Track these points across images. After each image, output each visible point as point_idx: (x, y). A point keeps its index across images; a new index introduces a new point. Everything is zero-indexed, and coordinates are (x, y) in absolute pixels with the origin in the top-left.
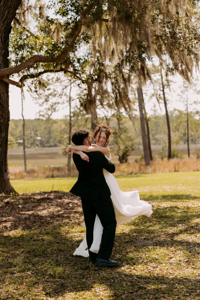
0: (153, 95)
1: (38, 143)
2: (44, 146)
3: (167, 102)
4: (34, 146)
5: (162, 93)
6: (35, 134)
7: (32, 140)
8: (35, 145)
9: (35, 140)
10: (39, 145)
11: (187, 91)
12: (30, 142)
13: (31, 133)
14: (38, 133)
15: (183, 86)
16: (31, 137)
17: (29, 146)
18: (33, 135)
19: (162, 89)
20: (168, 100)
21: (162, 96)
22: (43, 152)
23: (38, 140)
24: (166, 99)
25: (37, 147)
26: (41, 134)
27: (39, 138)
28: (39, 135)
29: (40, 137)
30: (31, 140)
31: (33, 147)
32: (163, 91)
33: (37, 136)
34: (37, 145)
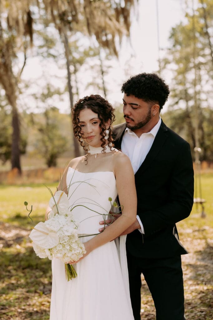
19: (101, 77)
32: (102, 79)
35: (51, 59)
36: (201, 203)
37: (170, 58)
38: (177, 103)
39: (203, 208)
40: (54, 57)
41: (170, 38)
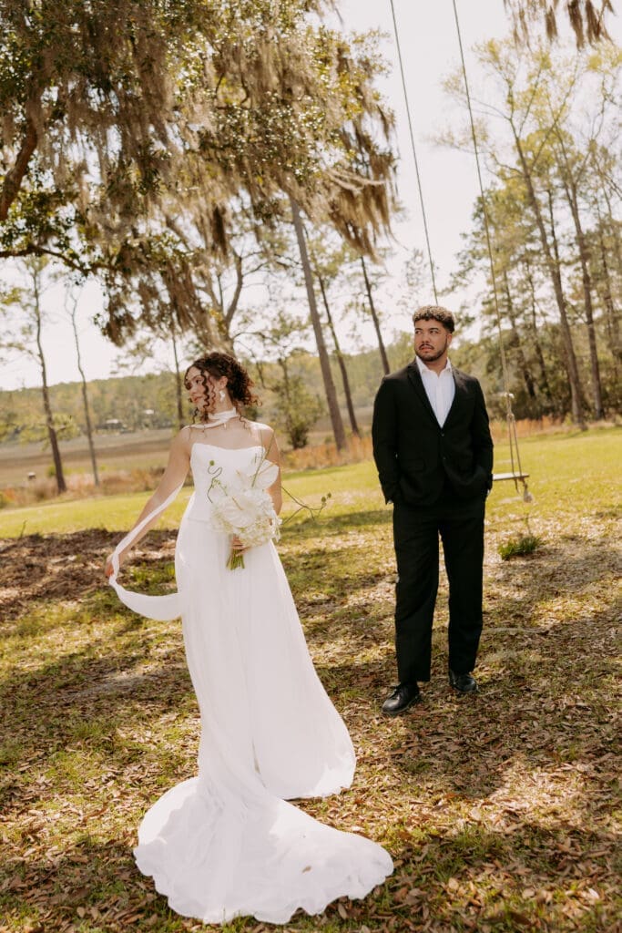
0: (350, 306)
1: (148, 421)
2: (160, 427)
3: (380, 318)
4: (142, 429)
5: (367, 300)
6: (140, 404)
7: (136, 416)
8: (143, 426)
9: (141, 417)
10: (151, 425)
11: (416, 292)
12: (132, 421)
13: (132, 404)
14: (145, 402)
15: (406, 284)
16: (134, 412)
17: (131, 429)
18: (136, 406)
19: (366, 293)
20: (380, 314)
21: (368, 306)
22: (157, 438)
23: (148, 416)
24: (377, 313)
25: (147, 430)
26: (152, 404)
27: (149, 412)
28: (149, 406)
29: (151, 409)
30: (133, 418)
31: (139, 430)
32: (369, 296)
33: (145, 408)
34: (147, 426)
35: (283, 273)
36: (522, 478)
37: (480, 247)
38: (496, 323)
39: (526, 487)
40: (286, 267)
41: (477, 215)
